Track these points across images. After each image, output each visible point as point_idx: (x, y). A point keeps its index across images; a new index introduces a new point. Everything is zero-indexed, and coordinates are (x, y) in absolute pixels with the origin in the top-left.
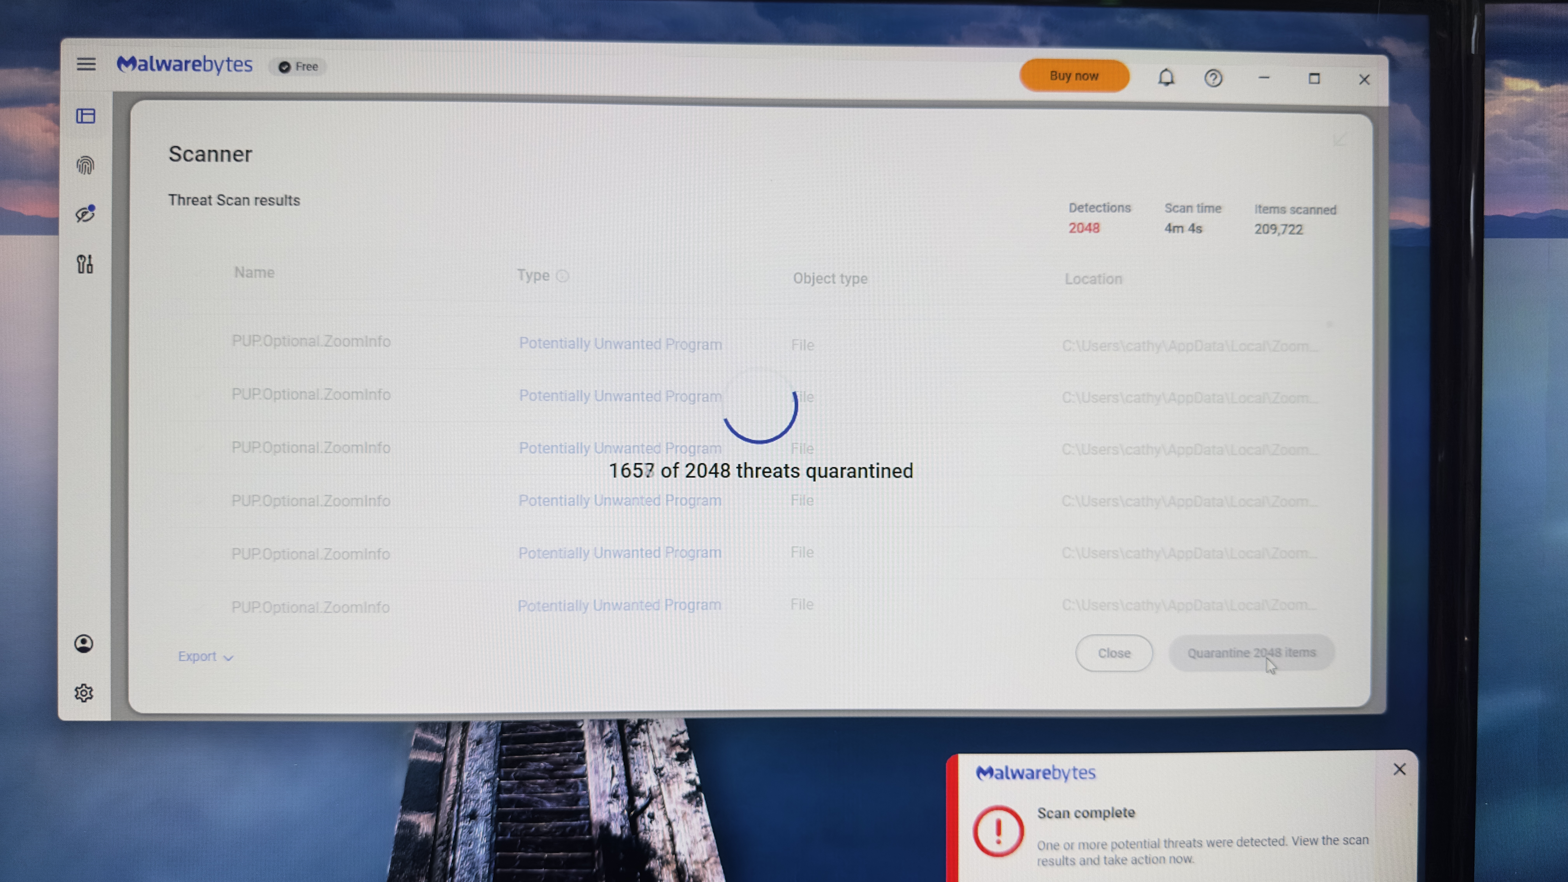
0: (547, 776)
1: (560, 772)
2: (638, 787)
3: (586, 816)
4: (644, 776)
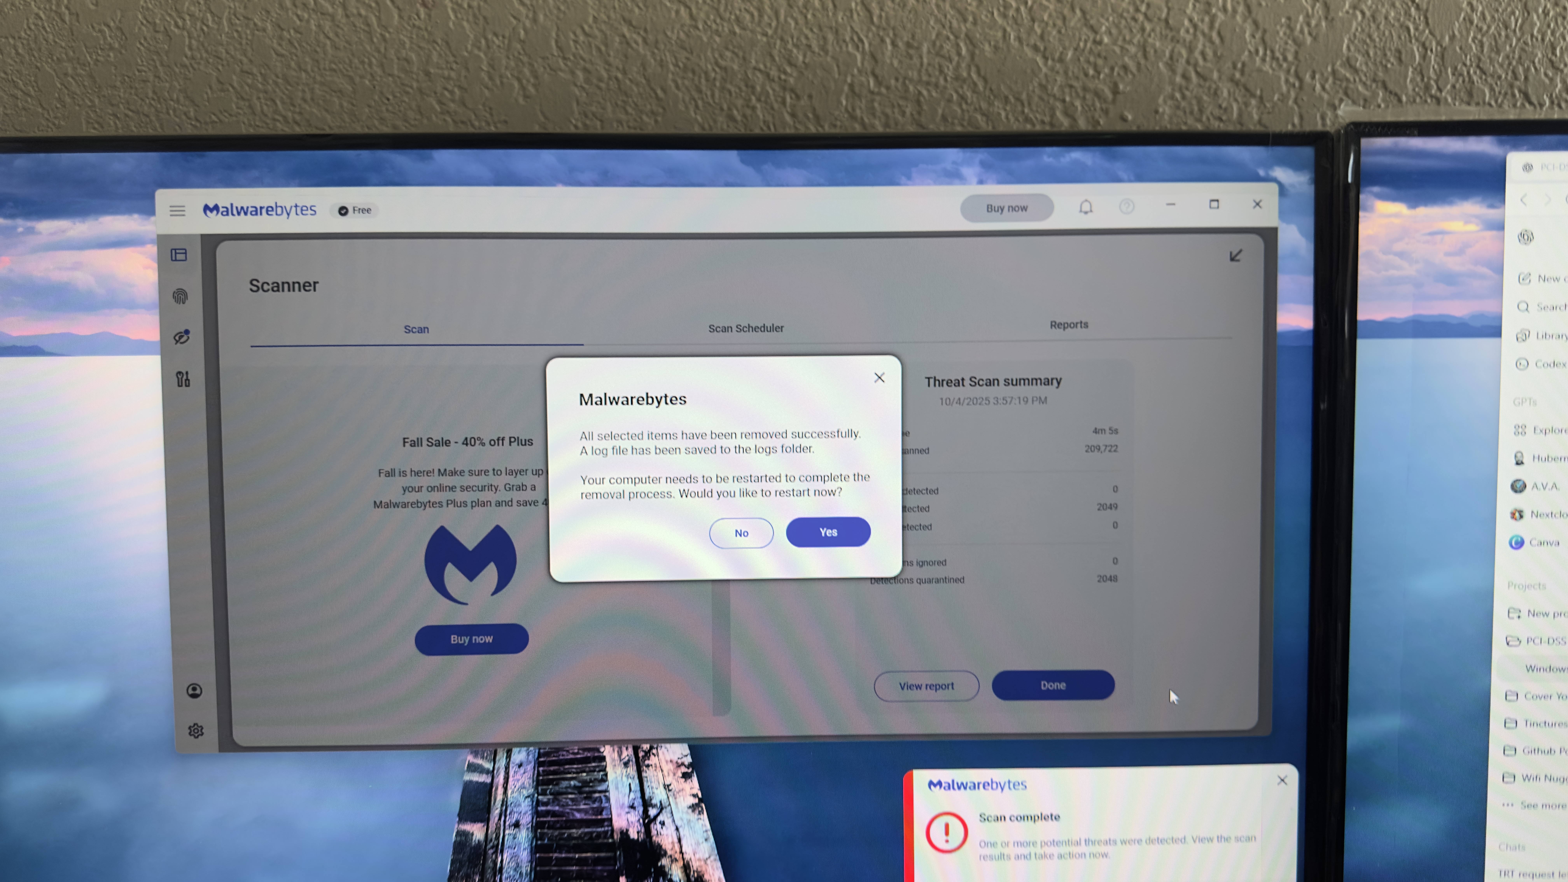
0: (576, 792)
1: (587, 789)
2: (651, 800)
3: (609, 824)
4: (655, 791)
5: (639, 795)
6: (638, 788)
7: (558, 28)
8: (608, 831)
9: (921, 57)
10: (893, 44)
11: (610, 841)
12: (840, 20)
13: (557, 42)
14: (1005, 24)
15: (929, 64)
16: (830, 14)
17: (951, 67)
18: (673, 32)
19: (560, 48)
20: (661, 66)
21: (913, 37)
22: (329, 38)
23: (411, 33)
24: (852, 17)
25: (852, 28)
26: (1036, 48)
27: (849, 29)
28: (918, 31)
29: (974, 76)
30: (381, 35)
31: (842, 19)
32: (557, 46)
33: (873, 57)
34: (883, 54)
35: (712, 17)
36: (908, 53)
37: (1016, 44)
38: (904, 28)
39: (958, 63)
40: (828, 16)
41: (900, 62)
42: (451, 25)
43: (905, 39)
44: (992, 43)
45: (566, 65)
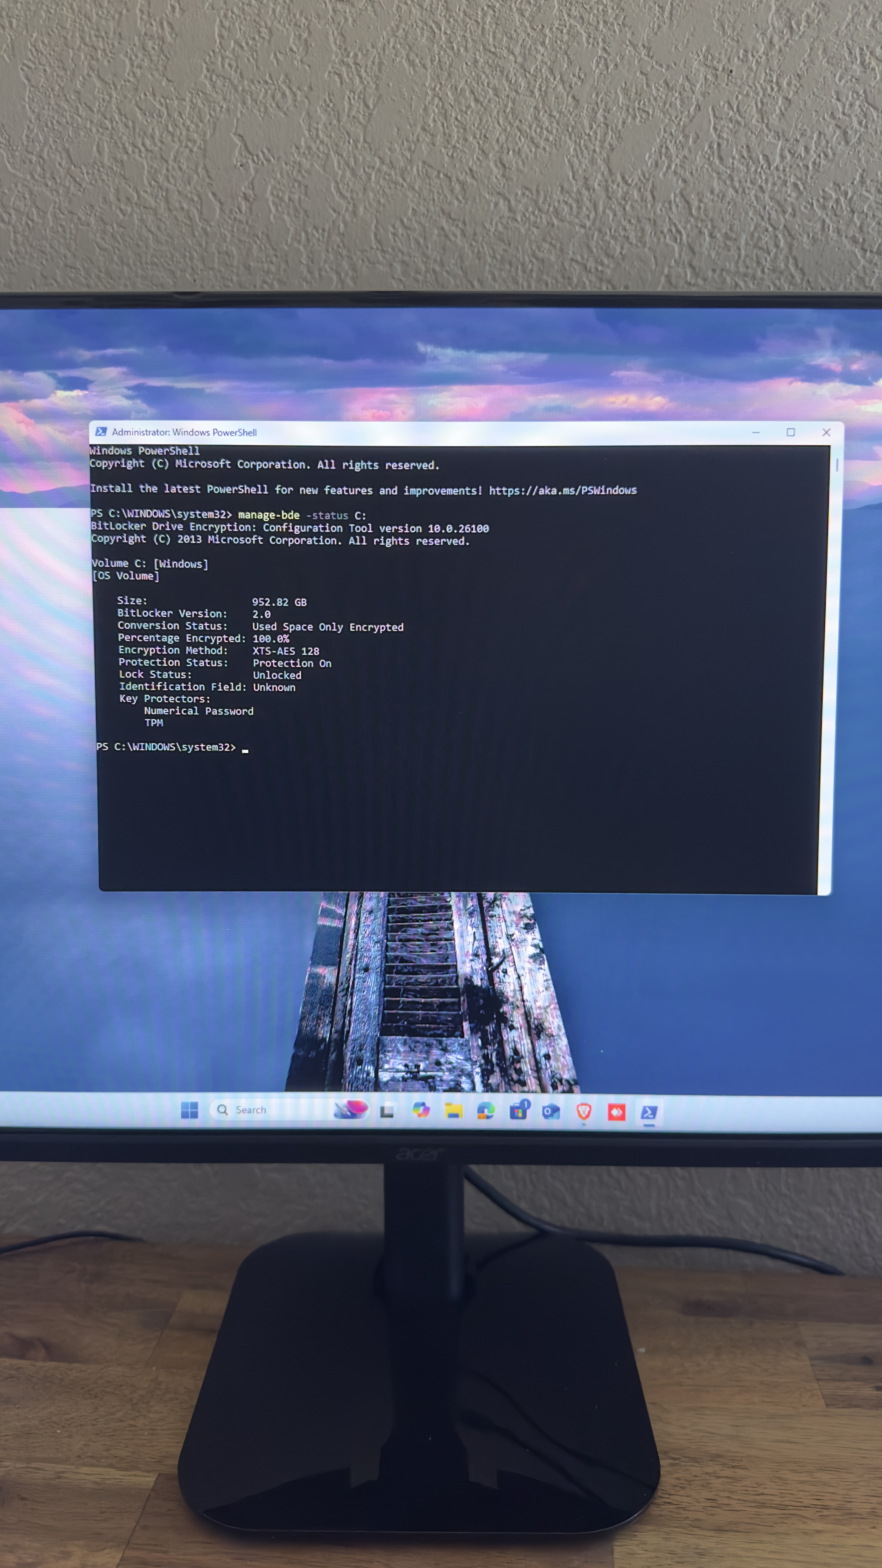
5: (483, 943)
6: (483, 938)
7: (377, 221)
8: (453, 976)
9: (739, 249)
10: (711, 236)
11: (455, 986)
12: (659, 212)
13: (376, 235)
14: (824, 216)
15: (746, 256)
16: (649, 205)
17: (768, 259)
18: (491, 224)
19: (379, 242)
20: (479, 259)
21: (731, 229)
22: (152, 232)
23: (233, 227)
24: (671, 208)
25: (670, 218)
26: (854, 241)
27: (667, 220)
28: (737, 222)
29: (792, 268)
30: (202, 228)
31: (661, 210)
32: (376, 238)
33: (692, 249)
34: (701, 245)
35: (530, 209)
36: (726, 244)
37: (835, 236)
38: (723, 220)
39: (776, 254)
40: (646, 207)
41: (718, 254)
42: (272, 217)
43: (724, 231)
44: (811, 235)
45: (384, 258)
